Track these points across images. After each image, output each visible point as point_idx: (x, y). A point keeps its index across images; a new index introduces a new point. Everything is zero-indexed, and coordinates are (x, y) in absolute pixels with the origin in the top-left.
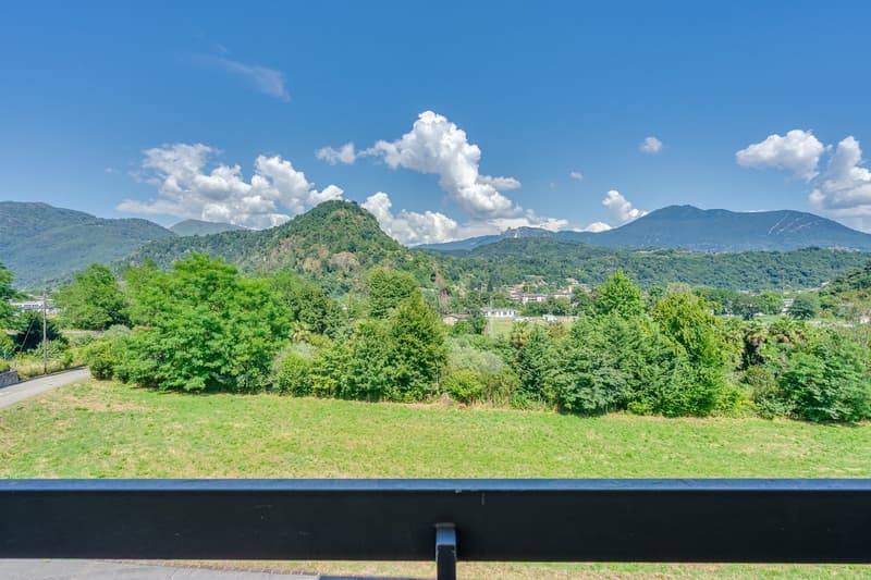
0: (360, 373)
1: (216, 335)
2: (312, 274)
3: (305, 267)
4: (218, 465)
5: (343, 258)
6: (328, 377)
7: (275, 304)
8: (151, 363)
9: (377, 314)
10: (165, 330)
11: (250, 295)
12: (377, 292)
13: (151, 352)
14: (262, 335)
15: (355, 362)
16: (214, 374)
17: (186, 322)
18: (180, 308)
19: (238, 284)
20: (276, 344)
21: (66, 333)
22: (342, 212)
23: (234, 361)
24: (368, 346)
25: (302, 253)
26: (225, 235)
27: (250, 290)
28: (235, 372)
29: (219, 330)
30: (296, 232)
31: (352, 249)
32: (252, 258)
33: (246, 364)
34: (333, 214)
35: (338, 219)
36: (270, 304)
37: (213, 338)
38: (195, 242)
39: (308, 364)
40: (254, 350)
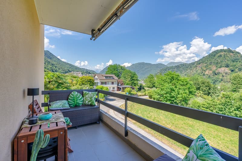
0: (222, 111)
1: (173, 92)
2: (208, 76)
3: (206, 73)
4: (170, 124)
5: (222, 70)
6: (208, 109)
7: (190, 85)
8: (159, 96)
9: (234, 91)
10: (162, 89)
11: (183, 82)
12: (235, 82)
13: (159, 94)
14: (186, 93)
15: (220, 106)
16: (172, 102)
17: (166, 88)
18: (165, 84)
19: (180, 79)
20: (190, 96)
21: (145, 88)
22: (222, 53)
23: (178, 99)
24: (226, 102)
25: (205, 69)
26: (180, 65)
27: (183, 80)
28: (178, 102)
29: (174, 91)
30: (203, 62)
31: (227, 66)
32: (188, 71)
33: (181, 101)
34: (219, 54)
35: (221, 56)
36: (189, 85)
37: (172, 92)
38: (172, 68)
39: (201, 104)
40: (183, 97)
